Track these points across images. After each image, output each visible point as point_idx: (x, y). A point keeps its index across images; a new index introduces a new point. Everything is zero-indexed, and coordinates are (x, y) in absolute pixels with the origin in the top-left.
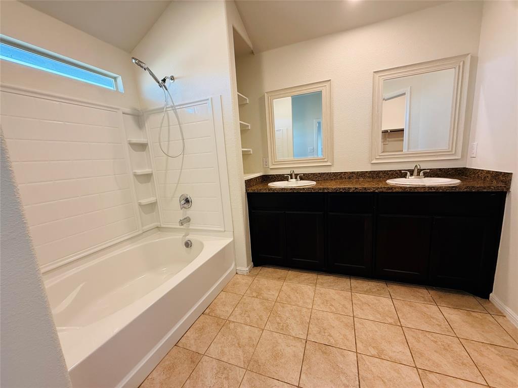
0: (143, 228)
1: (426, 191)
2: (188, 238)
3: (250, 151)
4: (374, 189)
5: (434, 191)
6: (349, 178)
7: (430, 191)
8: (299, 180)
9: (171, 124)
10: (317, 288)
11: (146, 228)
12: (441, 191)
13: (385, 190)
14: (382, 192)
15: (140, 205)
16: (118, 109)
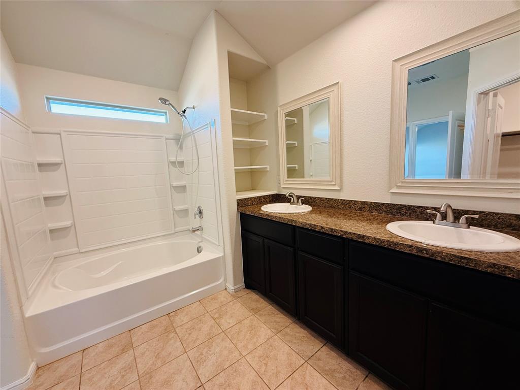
0: (176, 229)
1: (413, 253)
2: (201, 244)
3: (266, 168)
4: (342, 233)
5: (428, 256)
6: (360, 209)
7: (420, 254)
8: (301, 204)
9: (197, 145)
10: (276, 337)
11: (178, 229)
12: (439, 259)
13: (354, 238)
14: (352, 240)
15: (174, 210)
16: (162, 136)
